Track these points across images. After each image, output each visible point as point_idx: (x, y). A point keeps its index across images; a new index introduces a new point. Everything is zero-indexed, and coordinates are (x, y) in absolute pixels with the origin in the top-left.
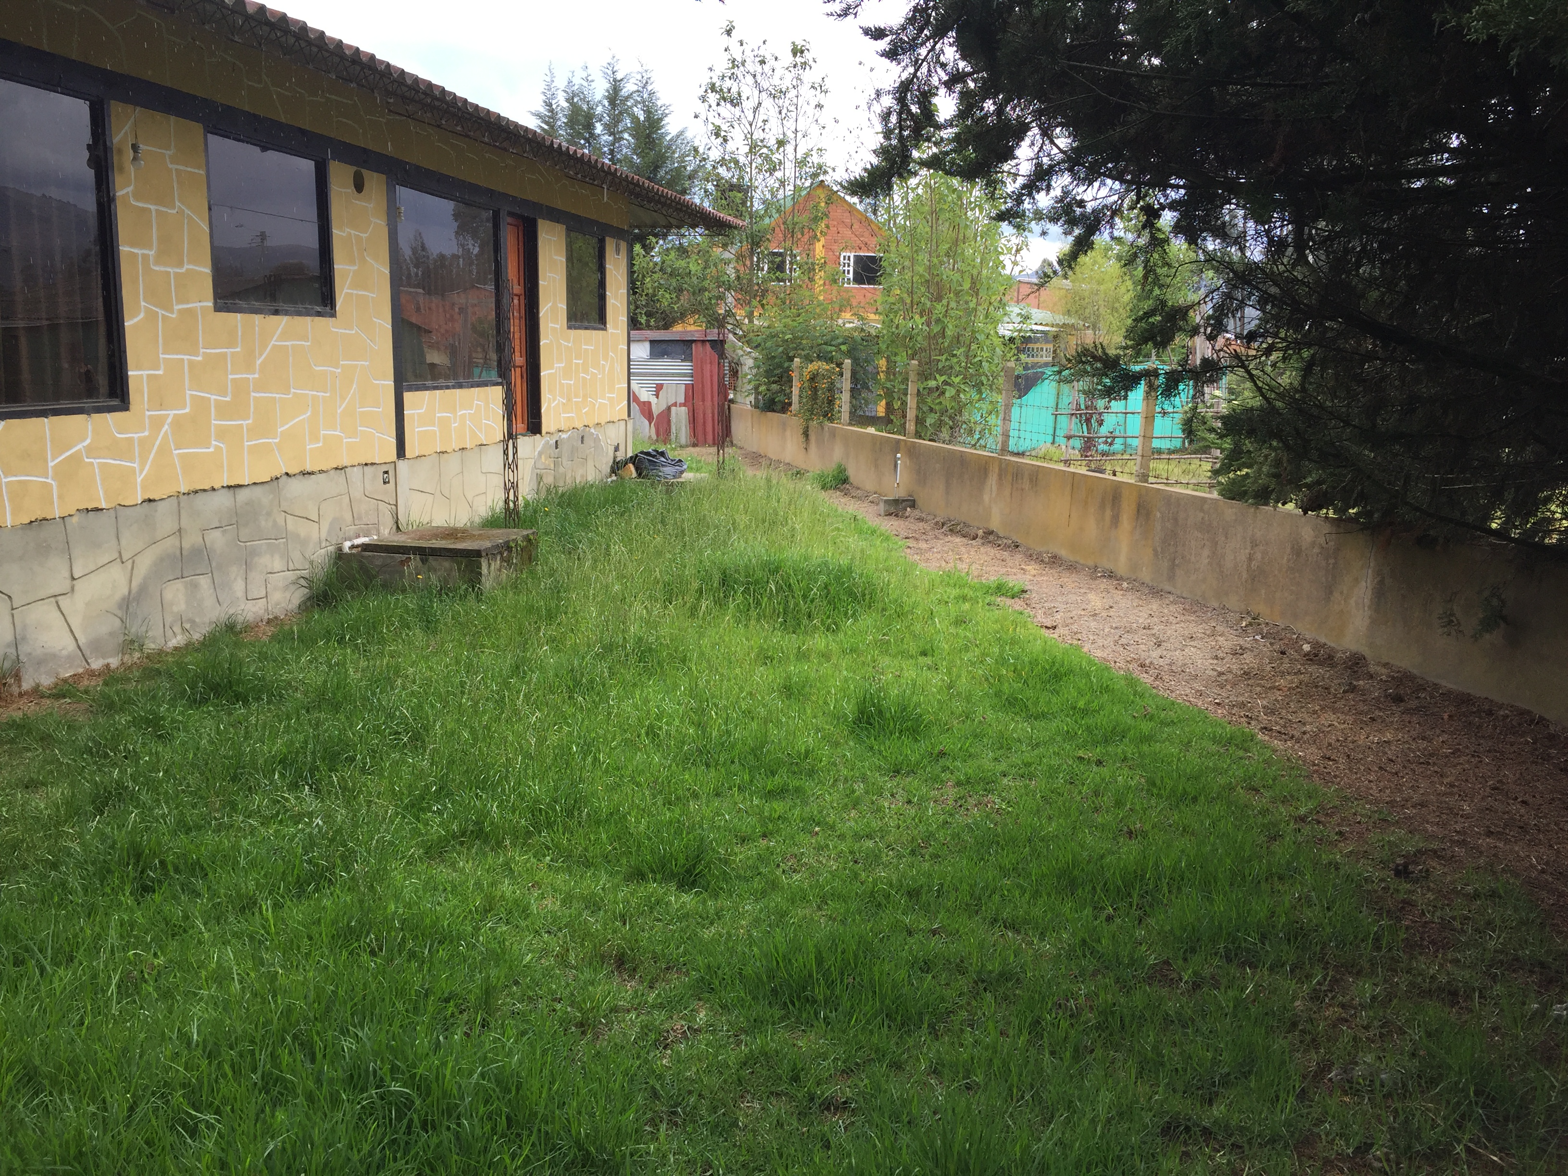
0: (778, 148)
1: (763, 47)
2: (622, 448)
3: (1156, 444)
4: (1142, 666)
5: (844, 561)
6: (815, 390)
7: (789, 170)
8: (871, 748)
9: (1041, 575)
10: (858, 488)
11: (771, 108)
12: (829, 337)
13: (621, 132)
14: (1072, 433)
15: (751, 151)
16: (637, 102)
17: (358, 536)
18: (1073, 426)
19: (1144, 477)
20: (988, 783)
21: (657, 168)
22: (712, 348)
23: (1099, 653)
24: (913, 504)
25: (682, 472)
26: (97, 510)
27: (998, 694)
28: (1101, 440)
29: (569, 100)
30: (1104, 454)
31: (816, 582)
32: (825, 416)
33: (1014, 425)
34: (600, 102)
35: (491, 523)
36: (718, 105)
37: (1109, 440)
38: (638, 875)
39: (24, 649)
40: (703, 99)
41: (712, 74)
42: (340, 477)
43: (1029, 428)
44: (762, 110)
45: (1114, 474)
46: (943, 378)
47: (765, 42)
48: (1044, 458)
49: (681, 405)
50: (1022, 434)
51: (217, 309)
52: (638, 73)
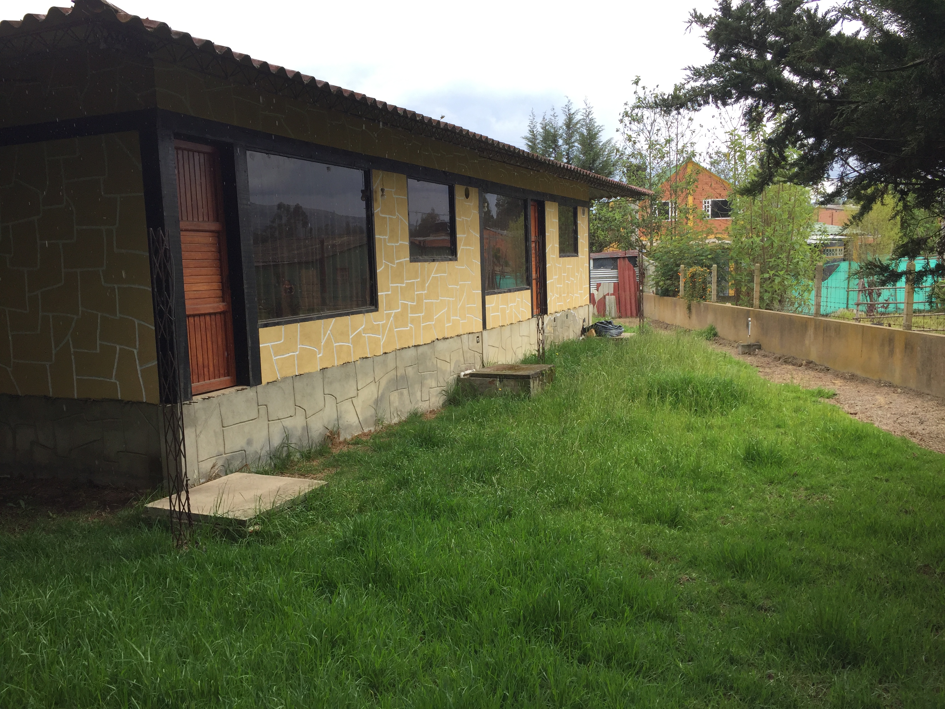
0: (666, 144)
1: (656, 89)
2: (587, 320)
3: (915, 307)
4: (911, 434)
5: (727, 379)
6: (694, 283)
7: (673, 156)
8: (756, 472)
9: (845, 385)
10: (724, 339)
11: (661, 122)
12: (701, 252)
13: (573, 142)
14: (860, 302)
15: (649, 147)
16: (582, 125)
17: (467, 370)
18: (861, 297)
19: (909, 327)
20: (824, 489)
21: (594, 161)
22: (629, 261)
23: (884, 427)
24: (759, 347)
25: (621, 333)
26: (366, 358)
27: (825, 446)
28: (879, 306)
29: (544, 128)
30: (882, 314)
31: (712, 389)
32: (701, 298)
33: (823, 299)
34: (561, 127)
35: (526, 361)
36: (630, 123)
37: (885, 305)
39: (341, 422)
40: (621, 121)
41: (627, 107)
42: (458, 340)
43: (833, 300)
44: (656, 124)
45: (890, 326)
46: (773, 272)
47: (657, 86)
48: (843, 318)
49: (611, 295)
50: (829, 304)
51: (411, 261)
52: (584, 109)
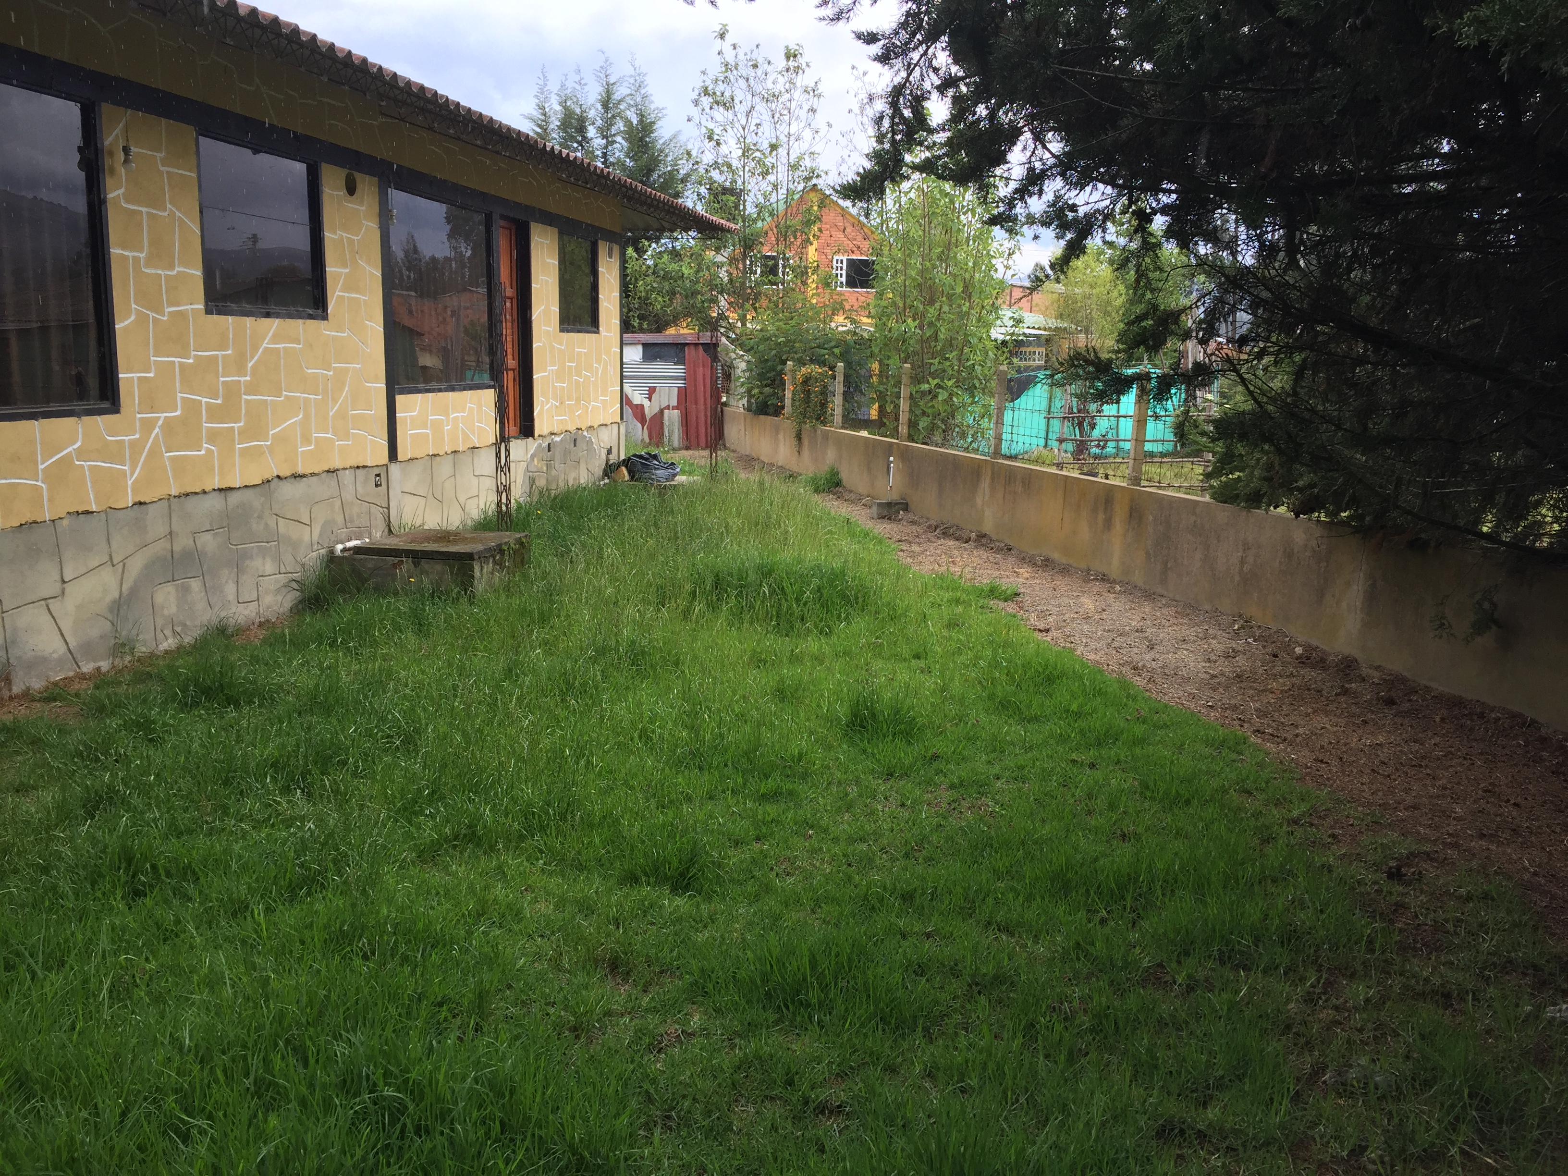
0: (771, 152)
1: (756, 51)
2: (615, 451)
3: (1148, 447)
4: (1135, 669)
5: (837, 564)
6: (808, 393)
7: (782, 174)
8: (865, 751)
9: (1034, 577)
10: (851, 491)
11: (763, 111)
12: (822, 340)
13: (614, 135)
14: (1065, 436)
15: (743, 155)
16: (630, 106)
17: (350, 540)
18: (1065, 429)
19: (1136, 481)
20: (982, 787)
21: (650, 171)
22: (705, 351)
23: (1092, 657)
24: (906, 507)
25: (675, 475)
26: (88, 512)
27: (992, 697)
28: (1093, 443)
29: (563, 103)
30: (1096, 457)
31: (809, 585)
32: (818, 419)
33: (1007, 429)
34: (593, 105)
35: (484, 525)
36: (711, 108)
37: (1102, 443)
38: (632, 879)
39: (14, 652)
40: (696, 103)
41: (705, 78)
42: (331, 480)
43: (1021, 432)
44: (754, 114)
45: (1107, 477)
46: (936, 381)
47: (757, 46)
48: (1036, 461)
49: (674, 408)
50: (1015, 437)
51: (208, 311)
52: (631, 76)
